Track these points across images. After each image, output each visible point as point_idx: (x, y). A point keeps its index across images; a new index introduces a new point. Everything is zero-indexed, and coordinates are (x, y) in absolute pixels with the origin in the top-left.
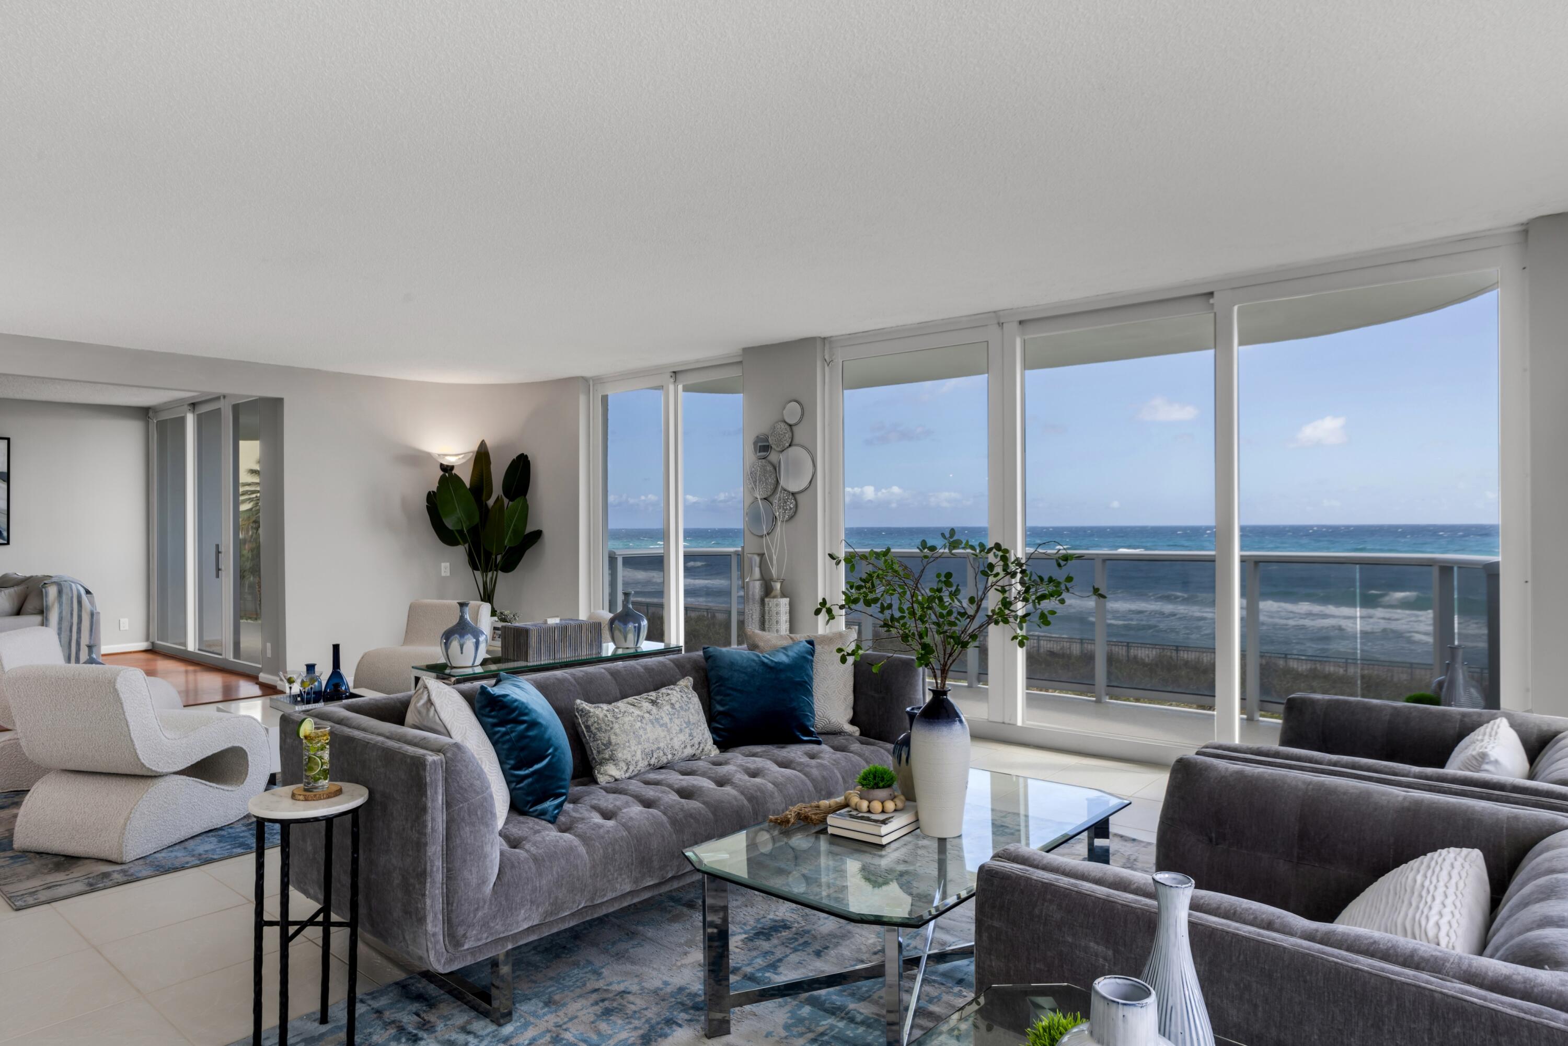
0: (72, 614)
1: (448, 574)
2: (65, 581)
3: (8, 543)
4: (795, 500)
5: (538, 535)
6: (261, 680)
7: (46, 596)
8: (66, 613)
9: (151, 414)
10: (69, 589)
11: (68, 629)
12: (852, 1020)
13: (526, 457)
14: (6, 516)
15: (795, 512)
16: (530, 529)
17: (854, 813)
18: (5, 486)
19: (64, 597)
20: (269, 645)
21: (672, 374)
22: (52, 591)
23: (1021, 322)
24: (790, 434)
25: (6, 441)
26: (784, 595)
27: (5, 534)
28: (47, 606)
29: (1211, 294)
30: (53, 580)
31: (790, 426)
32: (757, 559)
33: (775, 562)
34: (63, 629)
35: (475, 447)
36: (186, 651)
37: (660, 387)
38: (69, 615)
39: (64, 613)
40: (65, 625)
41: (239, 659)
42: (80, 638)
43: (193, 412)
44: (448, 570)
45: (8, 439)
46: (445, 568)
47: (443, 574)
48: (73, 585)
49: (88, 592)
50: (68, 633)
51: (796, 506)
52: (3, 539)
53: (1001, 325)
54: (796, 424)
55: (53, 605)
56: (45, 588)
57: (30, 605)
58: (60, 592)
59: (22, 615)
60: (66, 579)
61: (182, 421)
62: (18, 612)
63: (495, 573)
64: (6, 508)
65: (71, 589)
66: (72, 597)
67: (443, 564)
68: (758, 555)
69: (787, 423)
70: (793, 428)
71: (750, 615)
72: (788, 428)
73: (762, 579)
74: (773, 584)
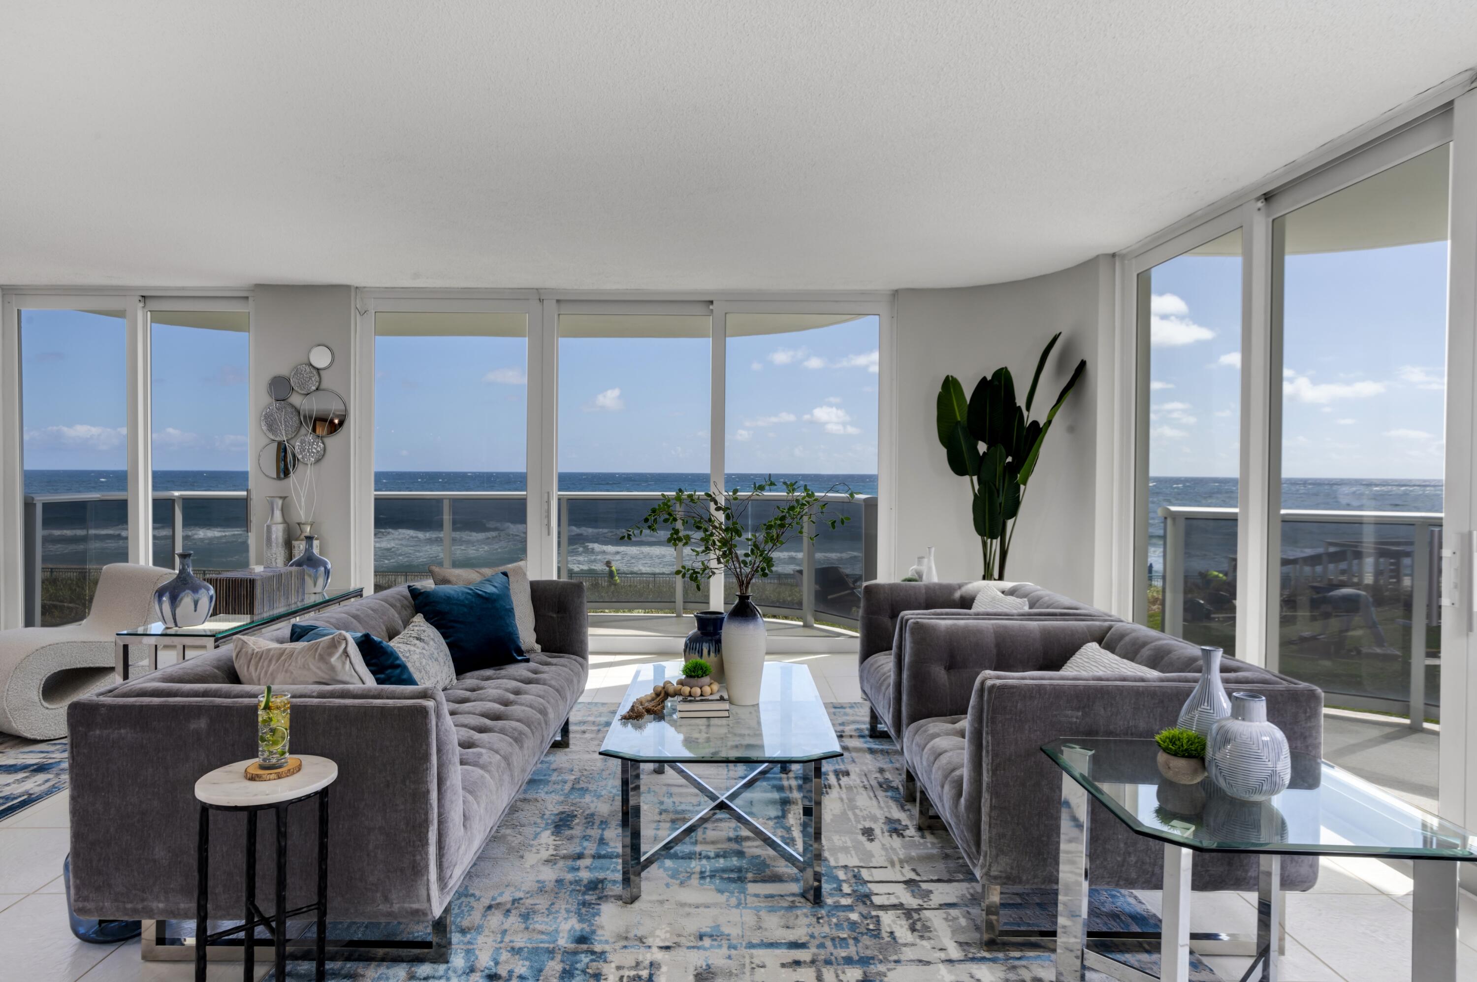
4: (323, 443)
12: (708, 858)
15: (323, 456)
17: (689, 698)
21: (140, 298)
23: (558, 301)
24: (318, 379)
29: (712, 302)
31: (318, 370)
32: (280, 502)
33: (303, 504)
37: (120, 314)
51: (325, 449)
53: (541, 301)
54: (324, 369)
68: (281, 497)
69: (314, 367)
70: (322, 372)
71: (273, 560)
72: (315, 372)
73: (285, 522)
74: (302, 526)
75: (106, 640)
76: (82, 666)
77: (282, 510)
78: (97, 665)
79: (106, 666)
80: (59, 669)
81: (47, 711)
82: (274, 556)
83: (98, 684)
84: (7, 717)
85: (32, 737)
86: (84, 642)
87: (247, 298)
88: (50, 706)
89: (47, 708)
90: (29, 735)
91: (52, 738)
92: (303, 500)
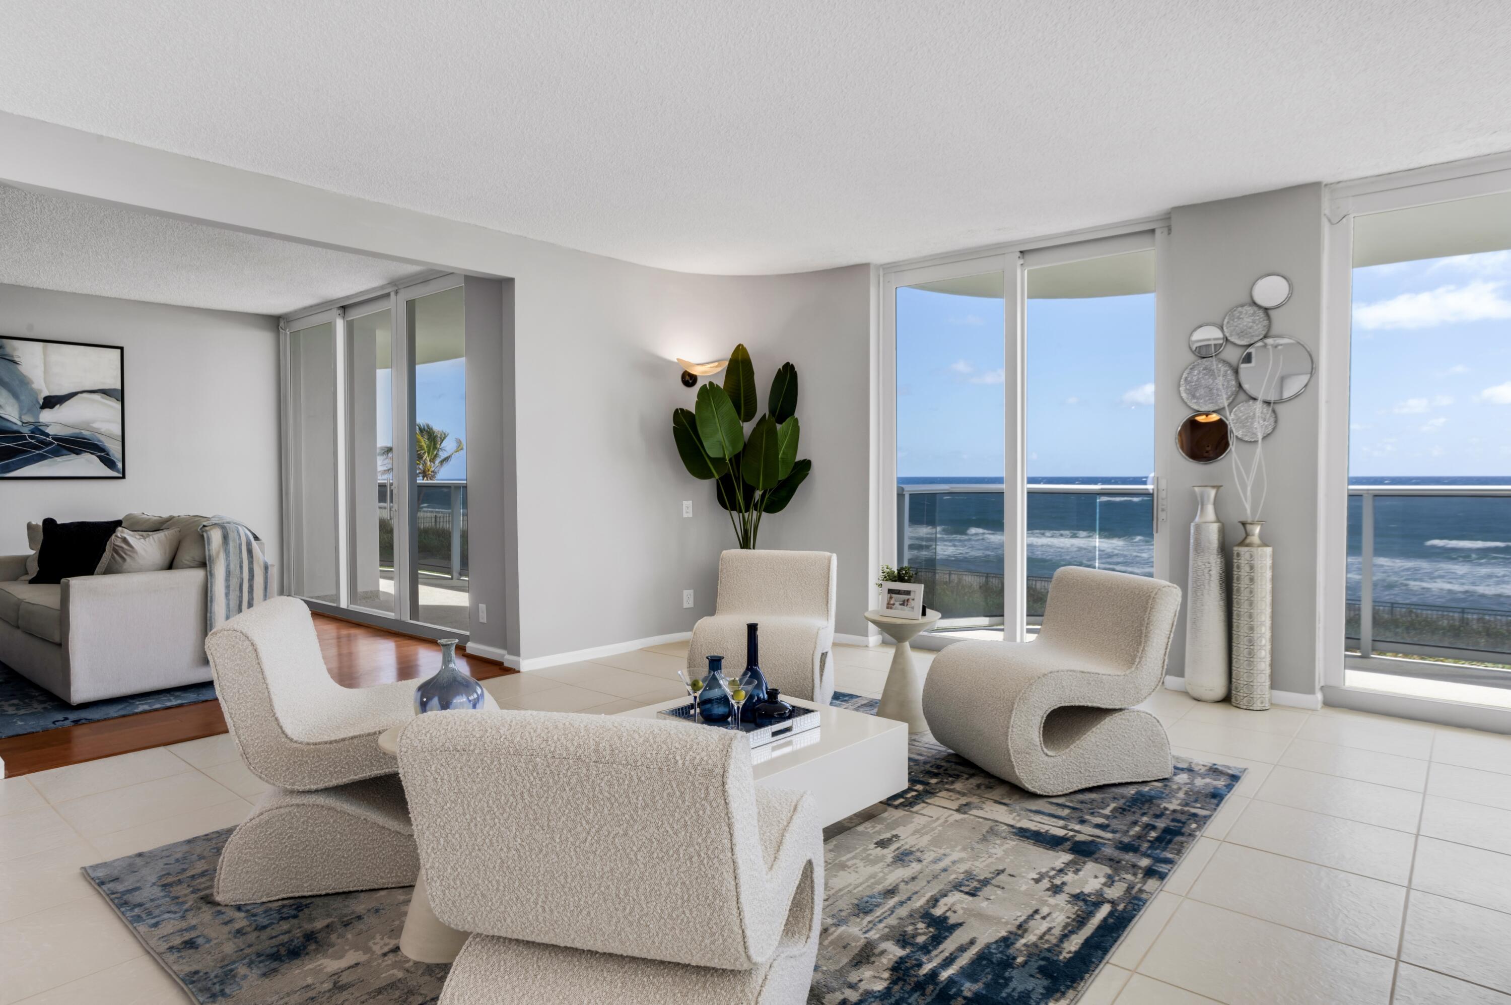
0: (241, 567)
1: (691, 515)
2: (229, 523)
3: (124, 477)
4: (1274, 412)
5: (805, 466)
6: (468, 651)
7: (209, 544)
8: (234, 566)
9: (282, 324)
10: (236, 533)
11: (238, 589)
13: (792, 367)
14: (121, 443)
15: (1274, 430)
16: (799, 457)
18: (118, 406)
19: (231, 544)
20: (482, 607)
21: (1018, 254)
22: (216, 536)
24: (1266, 322)
25: (119, 351)
26: (1265, 544)
27: (120, 465)
28: (210, 556)
30: (214, 521)
31: (1266, 310)
32: (1212, 493)
33: (1249, 493)
34: (231, 588)
35: (727, 353)
36: (338, 609)
38: (238, 568)
39: (232, 566)
40: (234, 582)
41: (418, 620)
42: (252, 599)
43: (343, 317)
44: (691, 509)
45: (122, 349)
46: (687, 508)
47: (685, 515)
48: (240, 528)
49: (256, 538)
50: (238, 593)
51: (1276, 421)
52: (118, 471)
54: (1277, 307)
55: (218, 553)
56: (206, 531)
57: (189, 553)
58: (225, 537)
59: (177, 568)
60: (228, 520)
61: (329, 328)
62: (170, 565)
63: (755, 513)
64: (120, 433)
65: (239, 535)
66: (240, 545)
67: (685, 503)
68: (1213, 487)
69: (1259, 307)
70: (1271, 313)
71: (1207, 570)
72: (1261, 313)
73: (1218, 520)
74: (1249, 527)
75: (1104, 673)
76: (1081, 704)
77: (1215, 504)
78: (1095, 705)
79: (1103, 706)
80: (1059, 705)
81: (1046, 758)
82: (1208, 566)
83: (1094, 729)
84: (1010, 760)
85: (1033, 790)
86: (1083, 672)
87: (1153, 231)
88: (1050, 753)
89: (1047, 755)
90: (1030, 787)
91: (1050, 794)
92: (1249, 489)
